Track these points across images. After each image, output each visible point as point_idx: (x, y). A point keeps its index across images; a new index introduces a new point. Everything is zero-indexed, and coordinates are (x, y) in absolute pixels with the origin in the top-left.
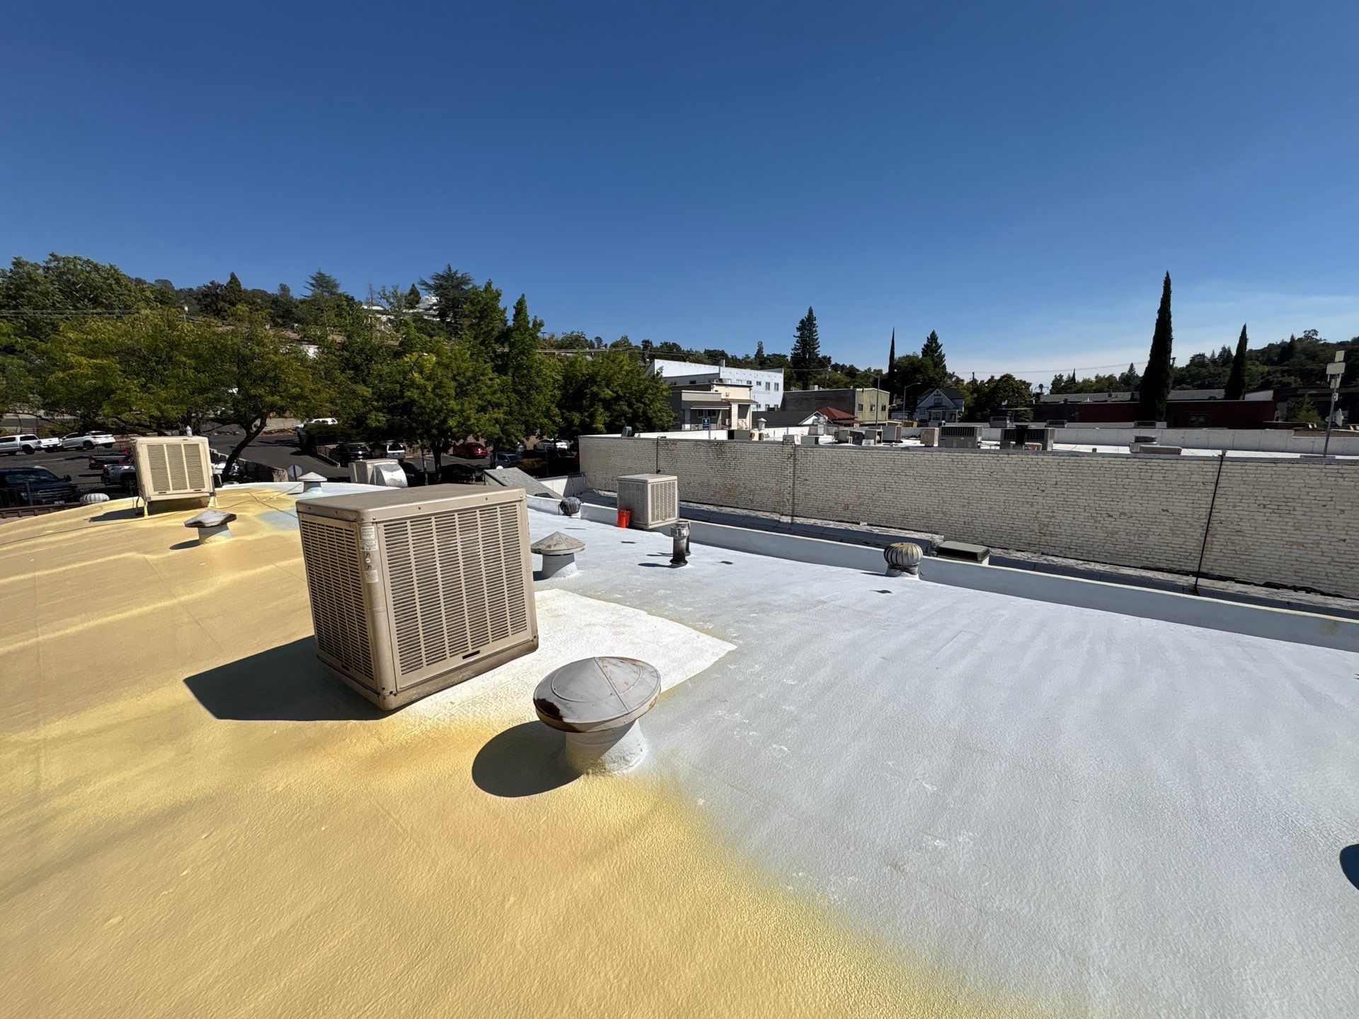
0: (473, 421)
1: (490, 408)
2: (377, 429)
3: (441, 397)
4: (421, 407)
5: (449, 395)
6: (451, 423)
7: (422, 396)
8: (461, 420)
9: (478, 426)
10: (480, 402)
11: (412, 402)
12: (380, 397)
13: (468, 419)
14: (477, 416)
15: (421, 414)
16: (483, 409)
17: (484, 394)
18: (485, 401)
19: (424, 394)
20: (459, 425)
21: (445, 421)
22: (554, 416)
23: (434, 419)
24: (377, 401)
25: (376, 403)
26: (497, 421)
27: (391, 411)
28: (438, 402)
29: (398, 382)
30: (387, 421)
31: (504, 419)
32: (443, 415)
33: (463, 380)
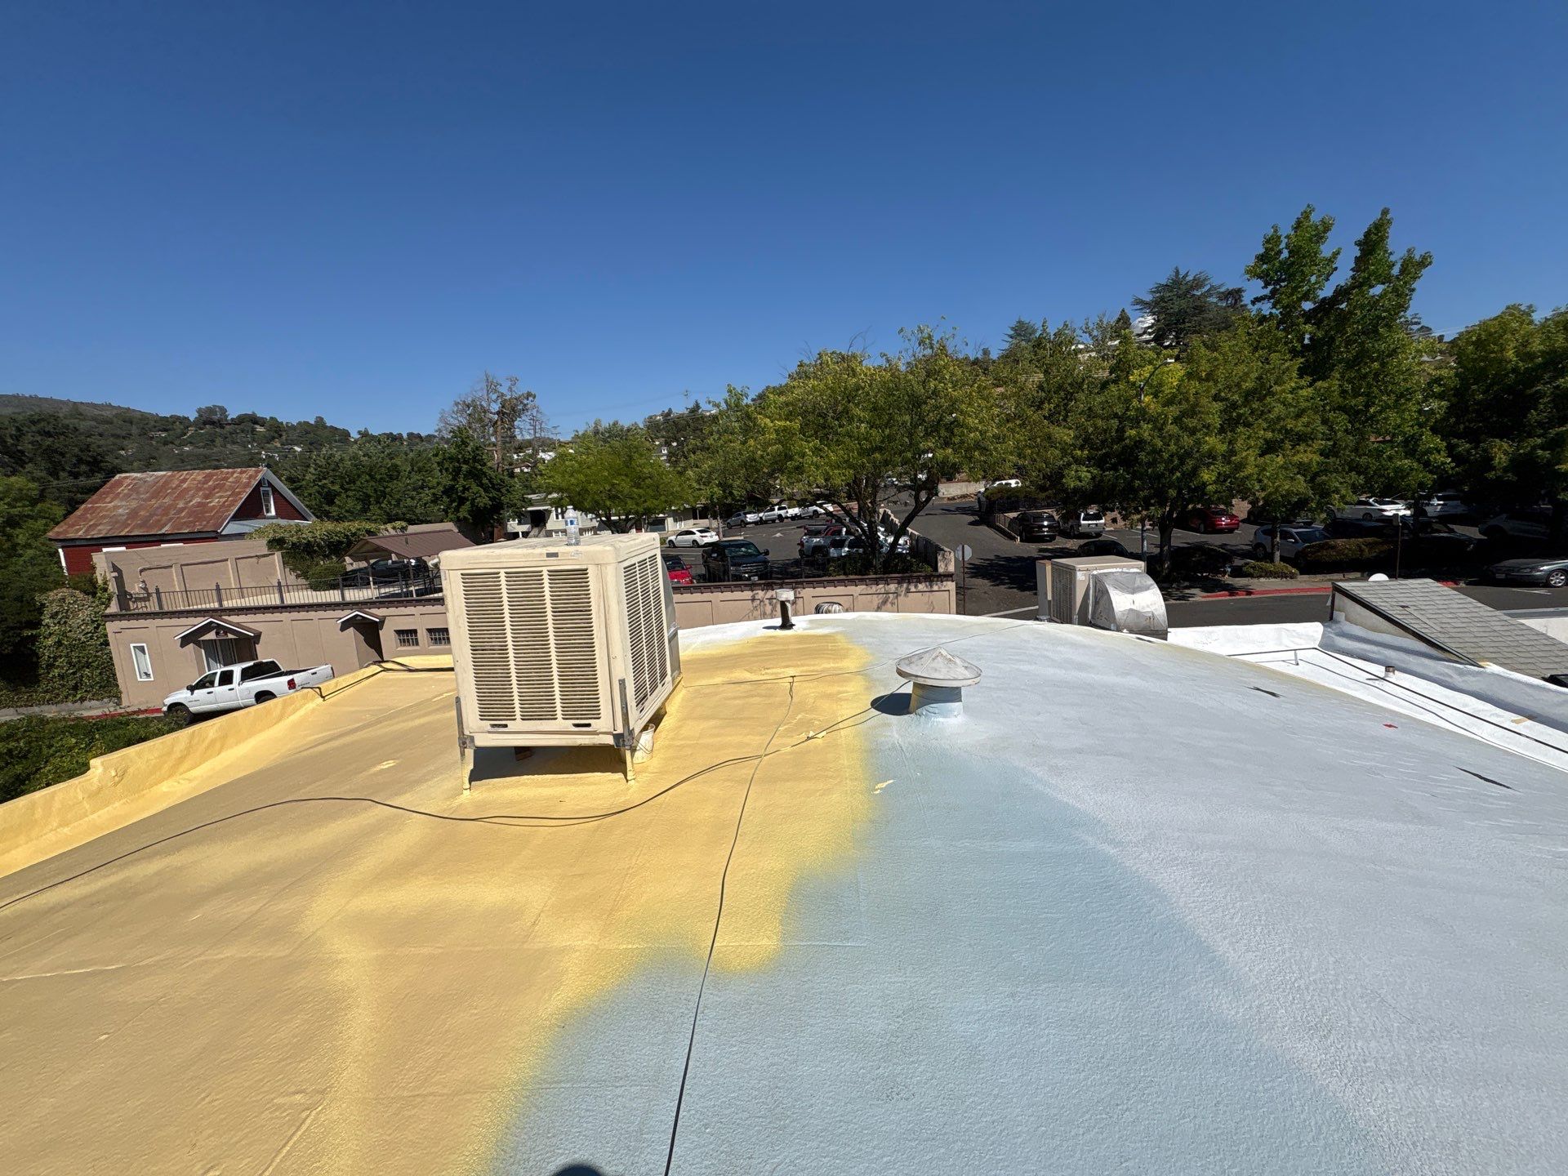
0: (1250, 470)
1: (1288, 445)
2: (1076, 490)
3: (1193, 432)
4: (1156, 452)
5: (1207, 426)
6: (1207, 476)
7: (1156, 433)
8: (1226, 469)
9: (1260, 481)
10: (1269, 435)
11: (1139, 443)
12: (1087, 442)
13: (1240, 466)
14: (1261, 460)
15: (1150, 464)
16: (1270, 448)
17: (1279, 419)
18: (1280, 431)
19: (1160, 430)
20: (1221, 479)
21: (1194, 472)
22: (1429, 451)
23: (1172, 472)
24: (1082, 448)
25: (1079, 452)
26: (1302, 468)
27: (1100, 463)
28: (1187, 441)
29: (1116, 416)
30: (1093, 478)
31: (1318, 463)
32: (1190, 463)
33: (1236, 397)
